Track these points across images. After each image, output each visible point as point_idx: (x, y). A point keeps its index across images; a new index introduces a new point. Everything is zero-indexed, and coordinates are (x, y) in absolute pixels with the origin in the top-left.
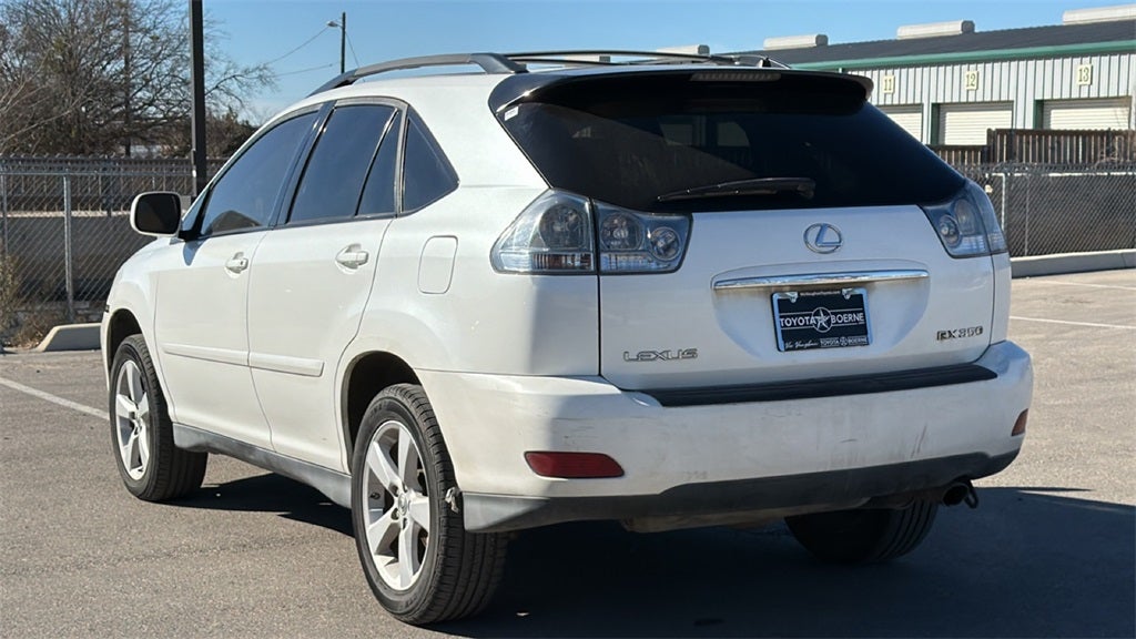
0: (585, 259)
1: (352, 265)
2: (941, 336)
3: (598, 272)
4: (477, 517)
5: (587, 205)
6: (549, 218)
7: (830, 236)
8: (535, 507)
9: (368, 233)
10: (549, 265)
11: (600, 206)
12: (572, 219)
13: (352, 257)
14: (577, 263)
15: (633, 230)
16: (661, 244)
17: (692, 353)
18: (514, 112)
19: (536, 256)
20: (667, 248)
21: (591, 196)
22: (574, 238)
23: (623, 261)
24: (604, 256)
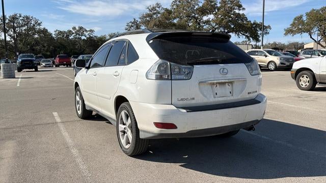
0: (168, 76)
1: (116, 76)
2: (249, 93)
3: (171, 80)
4: (142, 136)
5: (169, 63)
6: (160, 66)
7: (225, 71)
8: (156, 135)
9: (119, 69)
10: (160, 78)
11: (172, 63)
12: (165, 66)
13: (115, 74)
14: (166, 77)
15: (180, 69)
16: (186, 73)
17: (193, 99)
18: (152, 41)
19: (156, 75)
20: (187, 74)
21: (170, 61)
22: (165, 71)
23: (177, 77)
24: (173, 76)
